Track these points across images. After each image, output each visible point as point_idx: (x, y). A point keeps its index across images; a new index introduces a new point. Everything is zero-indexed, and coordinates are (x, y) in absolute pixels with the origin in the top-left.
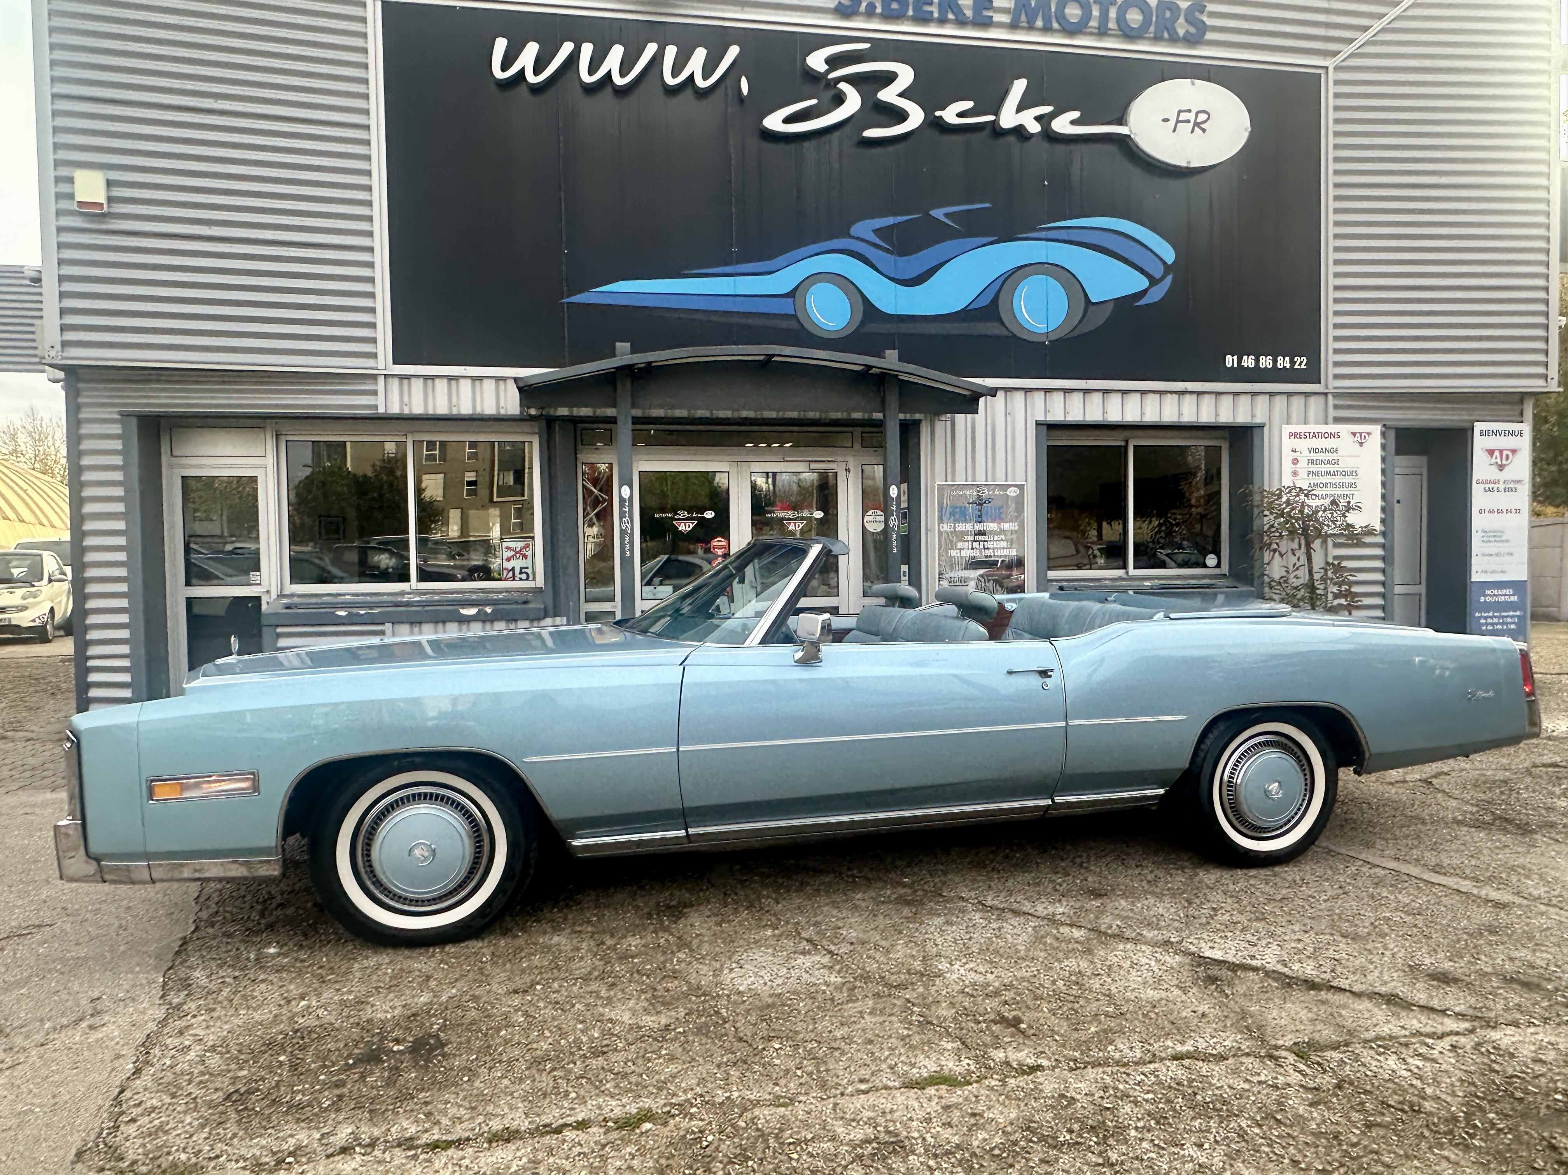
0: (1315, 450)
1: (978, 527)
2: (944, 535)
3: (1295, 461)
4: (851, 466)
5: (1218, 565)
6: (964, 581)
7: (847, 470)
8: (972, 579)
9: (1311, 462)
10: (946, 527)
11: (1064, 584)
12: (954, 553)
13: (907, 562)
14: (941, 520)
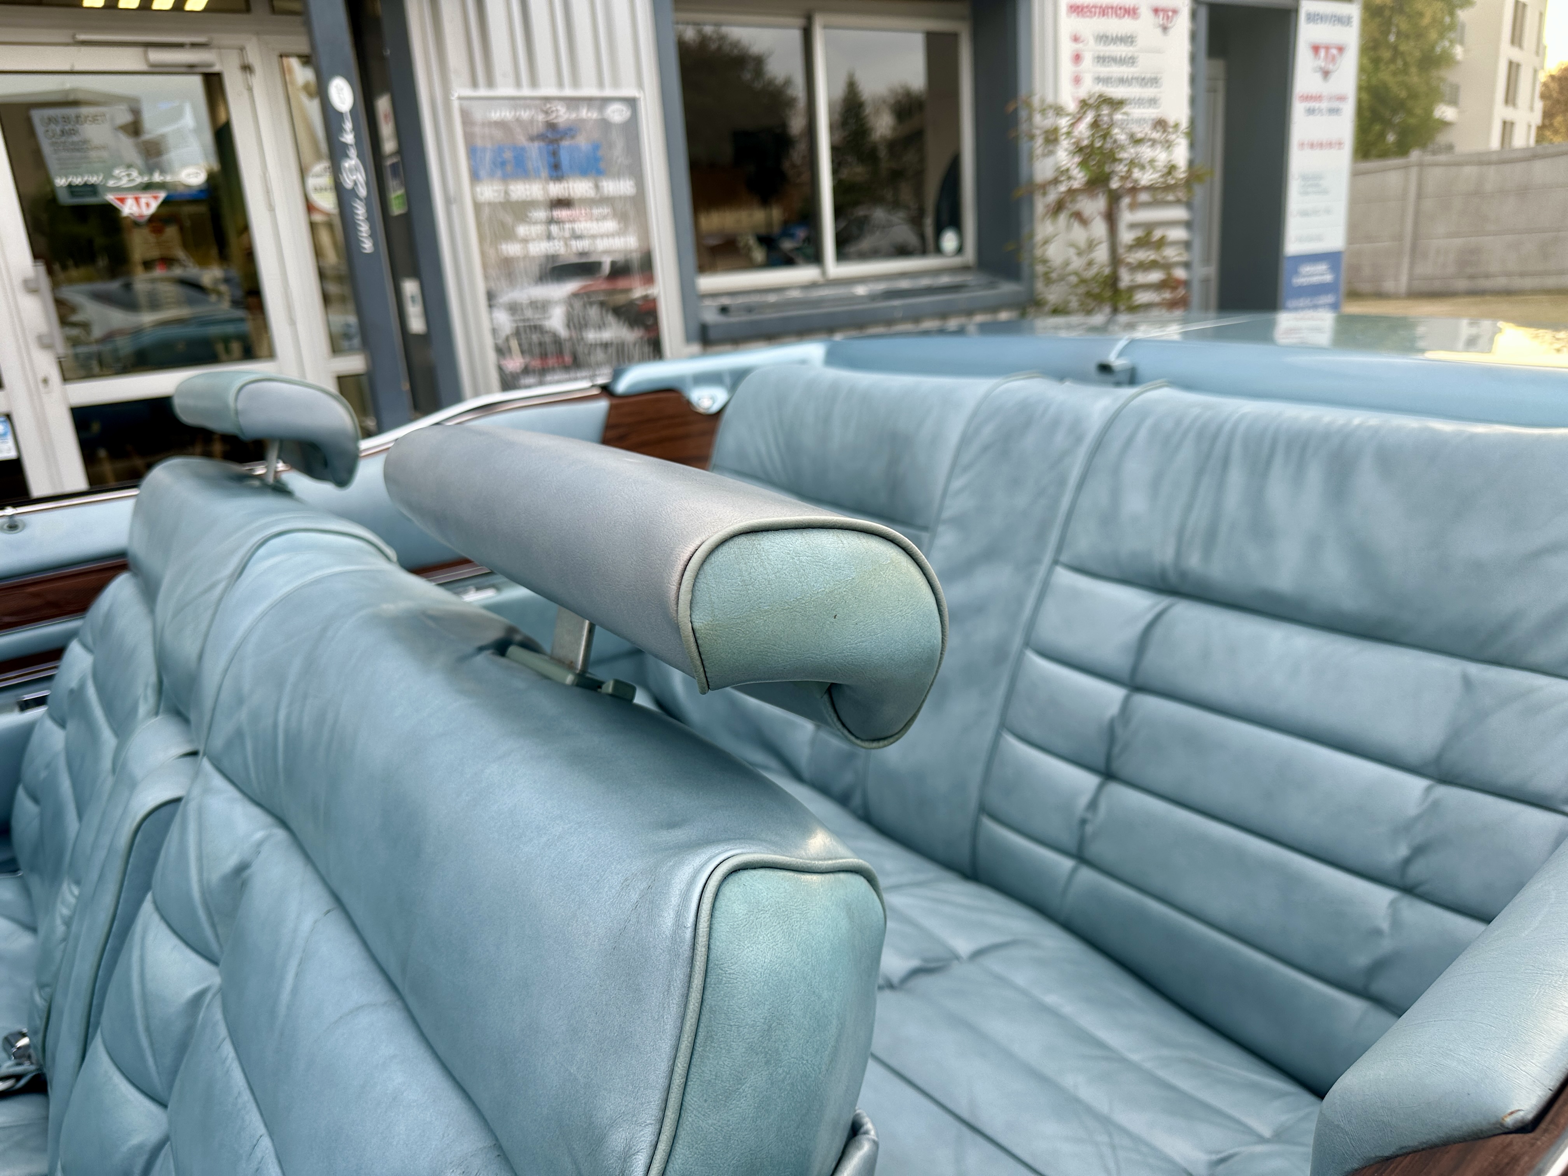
0: (1103, 38)
1: (556, 190)
2: (486, 211)
3: (1077, 58)
4: (253, 57)
5: (960, 250)
6: (542, 306)
7: (247, 68)
8: (557, 303)
9: (1101, 59)
10: (489, 192)
11: (726, 301)
12: (512, 249)
13: (415, 273)
14: (475, 177)
